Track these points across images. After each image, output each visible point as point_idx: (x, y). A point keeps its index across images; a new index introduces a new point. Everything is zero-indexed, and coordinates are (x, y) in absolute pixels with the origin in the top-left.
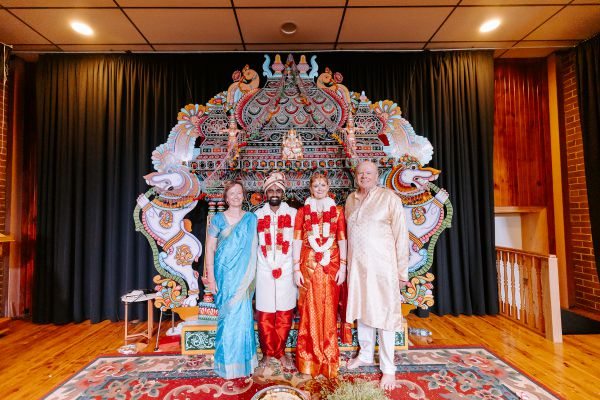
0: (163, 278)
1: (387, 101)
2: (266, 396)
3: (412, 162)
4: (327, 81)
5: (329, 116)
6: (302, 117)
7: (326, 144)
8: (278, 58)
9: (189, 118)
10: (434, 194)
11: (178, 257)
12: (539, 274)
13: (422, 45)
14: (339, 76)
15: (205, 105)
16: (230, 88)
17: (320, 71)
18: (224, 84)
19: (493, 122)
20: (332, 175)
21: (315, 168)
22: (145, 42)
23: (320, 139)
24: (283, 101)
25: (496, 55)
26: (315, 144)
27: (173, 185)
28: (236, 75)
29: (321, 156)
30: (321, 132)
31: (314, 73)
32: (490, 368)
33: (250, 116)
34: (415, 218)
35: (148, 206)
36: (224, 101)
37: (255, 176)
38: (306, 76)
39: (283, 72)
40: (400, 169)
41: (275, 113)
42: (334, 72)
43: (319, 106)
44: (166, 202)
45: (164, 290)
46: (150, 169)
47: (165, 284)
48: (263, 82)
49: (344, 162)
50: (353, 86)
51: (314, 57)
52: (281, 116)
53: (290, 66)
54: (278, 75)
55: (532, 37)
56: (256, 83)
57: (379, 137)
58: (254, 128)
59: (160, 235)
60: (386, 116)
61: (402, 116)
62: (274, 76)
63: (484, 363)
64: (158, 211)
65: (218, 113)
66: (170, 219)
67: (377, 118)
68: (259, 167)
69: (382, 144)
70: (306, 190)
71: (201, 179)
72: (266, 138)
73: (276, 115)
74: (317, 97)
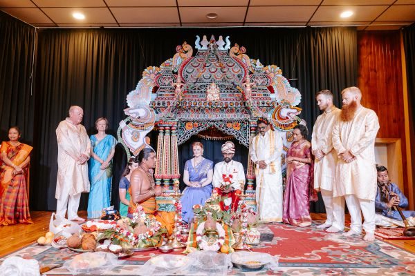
1: (273, 65)
3: (287, 104)
4: (236, 52)
5: (236, 75)
6: (219, 75)
7: (234, 92)
8: (205, 37)
9: (149, 74)
13: (305, 23)
14: (244, 49)
15: (159, 67)
16: (174, 56)
17: (232, 46)
20: (238, 111)
21: (227, 107)
22: (115, 22)
23: (231, 89)
24: (208, 65)
25: (358, 29)
26: (228, 92)
27: (140, 115)
28: (178, 48)
29: (230, 99)
30: (231, 85)
31: (228, 47)
33: (187, 74)
34: (288, 138)
35: (125, 128)
36: (170, 64)
37: (190, 111)
38: (223, 49)
39: (208, 46)
40: (279, 109)
41: (202, 72)
42: (240, 47)
43: (231, 68)
44: (137, 126)
46: (126, 106)
48: (195, 52)
49: (245, 103)
50: (252, 55)
51: (228, 37)
52: (207, 74)
53: (213, 42)
54: (205, 48)
55: (381, 18)
56: (191, 53)
57: (268, 88)
58: (190, 82)
59: (132, 145)
60: (272, 75)
61: (283, 75)
62: (203, 48)
64: (131, 131)
65: (167, 72)
66: (138, 136)
67: (266, 76)
68: (193, 105)
69: (269, 92)
70: (221, 121)
71: (157, 113)
72: (197, 87)
73: (203, 74)
74: (229, 62)
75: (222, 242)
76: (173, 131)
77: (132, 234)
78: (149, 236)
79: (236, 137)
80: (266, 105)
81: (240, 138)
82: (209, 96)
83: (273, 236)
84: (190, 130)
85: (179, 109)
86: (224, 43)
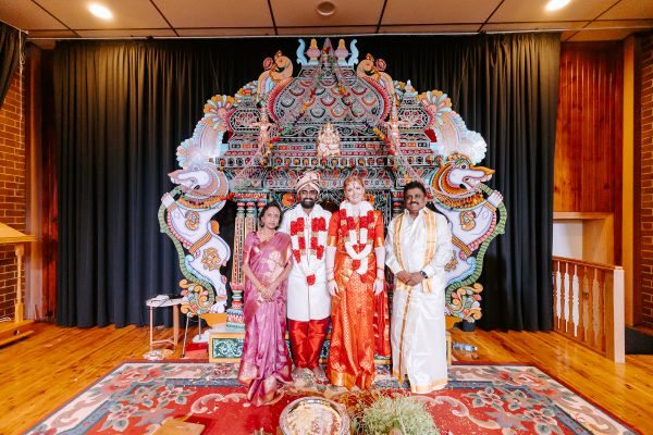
0: (189, 282)
1: (435, 91)
2: (299, 408)
3: (462, 161)
4: (368, 69)
5: (370, 109)
6: (339, 109)
7: (366, 140)
8: (314, 42)
9: (216, 110)
10: (486, 196)
11: (205, 261)
12: (601, 287)
13: (478, 27)
14: (382, 63)
15: (233, 96)
16: (261, 77)
17: (361, 58)
18: (254, 73)
19: (556, 116)
20: (372, 174)
21: (353, 167)
22: (167, 26)
23: (360, 135)
24: (319, 91)
25: (563, 38)
26: (354, 140)
27: (200, 183)
28: (267, 62)
29: (361, 154)
30: (360, 127)
31: (354, 60)
32: (542, 388)
33: (283, 108)
34: (463, 223)
35: (173, 206)
36: (254, 91)
37: (288, 175)
38: (345, 64)
39: (319, 58)
40: (448, 169)
41: (309, 105)
42: (376, 58)
43: (360, 97)
44: (192, 202)
45: (191, 295)
46: (175, 166)
47: (191, 289)
49: (385, 160)
50: (397, 74)
51: (355, 41)
52: (317, 108)
53: (327, 52)
54: (314, 62)
55: (607, 16)
56: (289, 71)
57: (426, 132)
58: (286, 122)
59: (187, 237)
60: (434, 108)
61: (453, 108)
62: (310, 63)
63: (535, 382)
64: (184, 212)
65: (248, 105)
66: (197, 221)
67: (423, 111)
68: (292, 165)
69: (428, 141)
71: (230, 178)
72: (300, 132)
73: (310, 107)
74: (357, 87)
80: (424, 163)
82: (322, 148)
85: (266, 171)
86: (346, 54)
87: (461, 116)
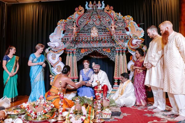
0: (53, 76)
1: (128, 16)
3: (136, 37)
4: (108, 9)
5: (107, 22)
6: (98, 22)
7: (106, 31)
8: (91, 2)
9: (61, 24)
10: (142, 47)
11: (57, 69)
14: (112, 7)
15: (66, 20)
16: (74, 14)
17: (105, 6)
18: (72, 12)
20: (108, 42)
23: (105, 30)
24: (92, 17)
26: (103, 32)
27: (56, 46)
28: (76, 9)
29: (104, 36)
30: (105, 28)
31: (103, 7)
33: (81, 23)
35: (48, 53)
36: (72, 18)
37: (82, 43)
38: (100, 8)
39: (92, 7)
40: (132, 40)
41: (89, 21)
42: (110, 6)
43: (104, 19)
44: (54, 51)
45: (53, 79)
46: (49, 41)
47: (53, 78)
48: (86, 11)
49: (112, 37)
50: (117, 11)
51: (103, 1)
52: (91, 22)
54: (91, 8)
56: (83, 11)
57: (125, 28)
59: (52, 62)
60: (127, 21)
61: (134, 21)
62: (90, 8)
64: (51, 54)
65: (70, 22)
66: (55, 57)
67: (124, 21)
68: (83, 39)
69: (126, 31)
70: (100, 47)
71: (65, 44)
72: (86, 30)
73: (89, 22)
74: (104, 15)
75: (84, 118)
76: (74, 54)
77: (33, 112)
78: (44, 113)
79: (108, 56)
80: (124, 38)
81: (110, 57)
83: (120, 113)
84: (83, 53)
85: (75, 42)
86: (101, 5)
87: (136, 23)
